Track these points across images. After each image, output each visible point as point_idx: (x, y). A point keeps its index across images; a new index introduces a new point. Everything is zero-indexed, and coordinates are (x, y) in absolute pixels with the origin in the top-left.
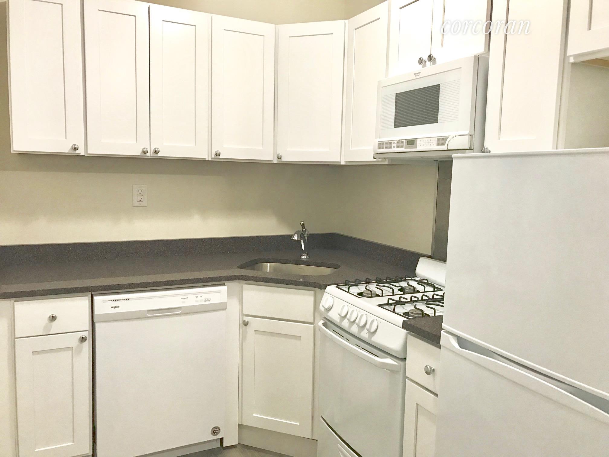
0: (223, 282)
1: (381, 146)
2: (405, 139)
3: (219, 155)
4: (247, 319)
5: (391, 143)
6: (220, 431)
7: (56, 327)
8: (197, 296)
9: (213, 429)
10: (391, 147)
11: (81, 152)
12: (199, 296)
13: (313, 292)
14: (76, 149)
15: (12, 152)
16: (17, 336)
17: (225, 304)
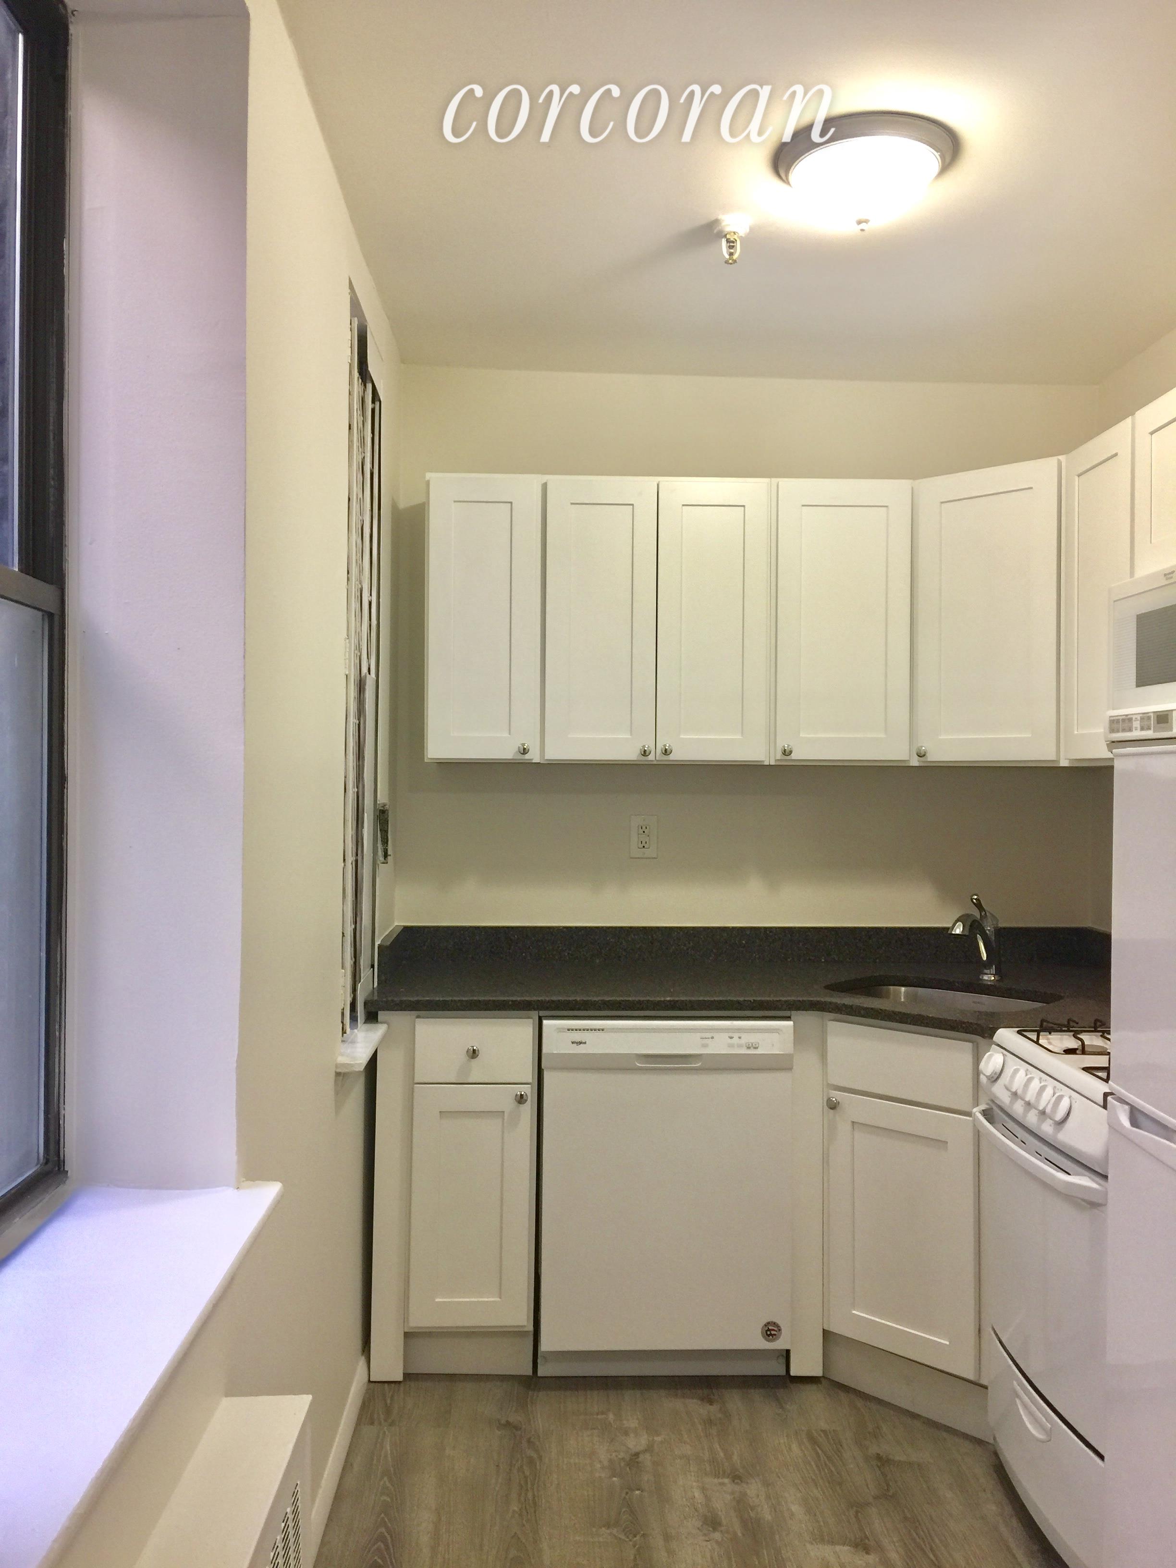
0: (787, 1013)
1: (1115, 726)
2: (1154, 712)
3: (791, 752)
4: (836, 1095)
5: (1130, 720)
6: (781, 1333)
7: (477, 1070)
8: (731, 1035)
9: (765, 1325)
10: (1130, 730)
11: (534, 756)
12: (736, 1036)
13: (969, 1045)
14: (525, 751)
15: (426, 761)
16: (418, 1079)
17: (789, 1057)
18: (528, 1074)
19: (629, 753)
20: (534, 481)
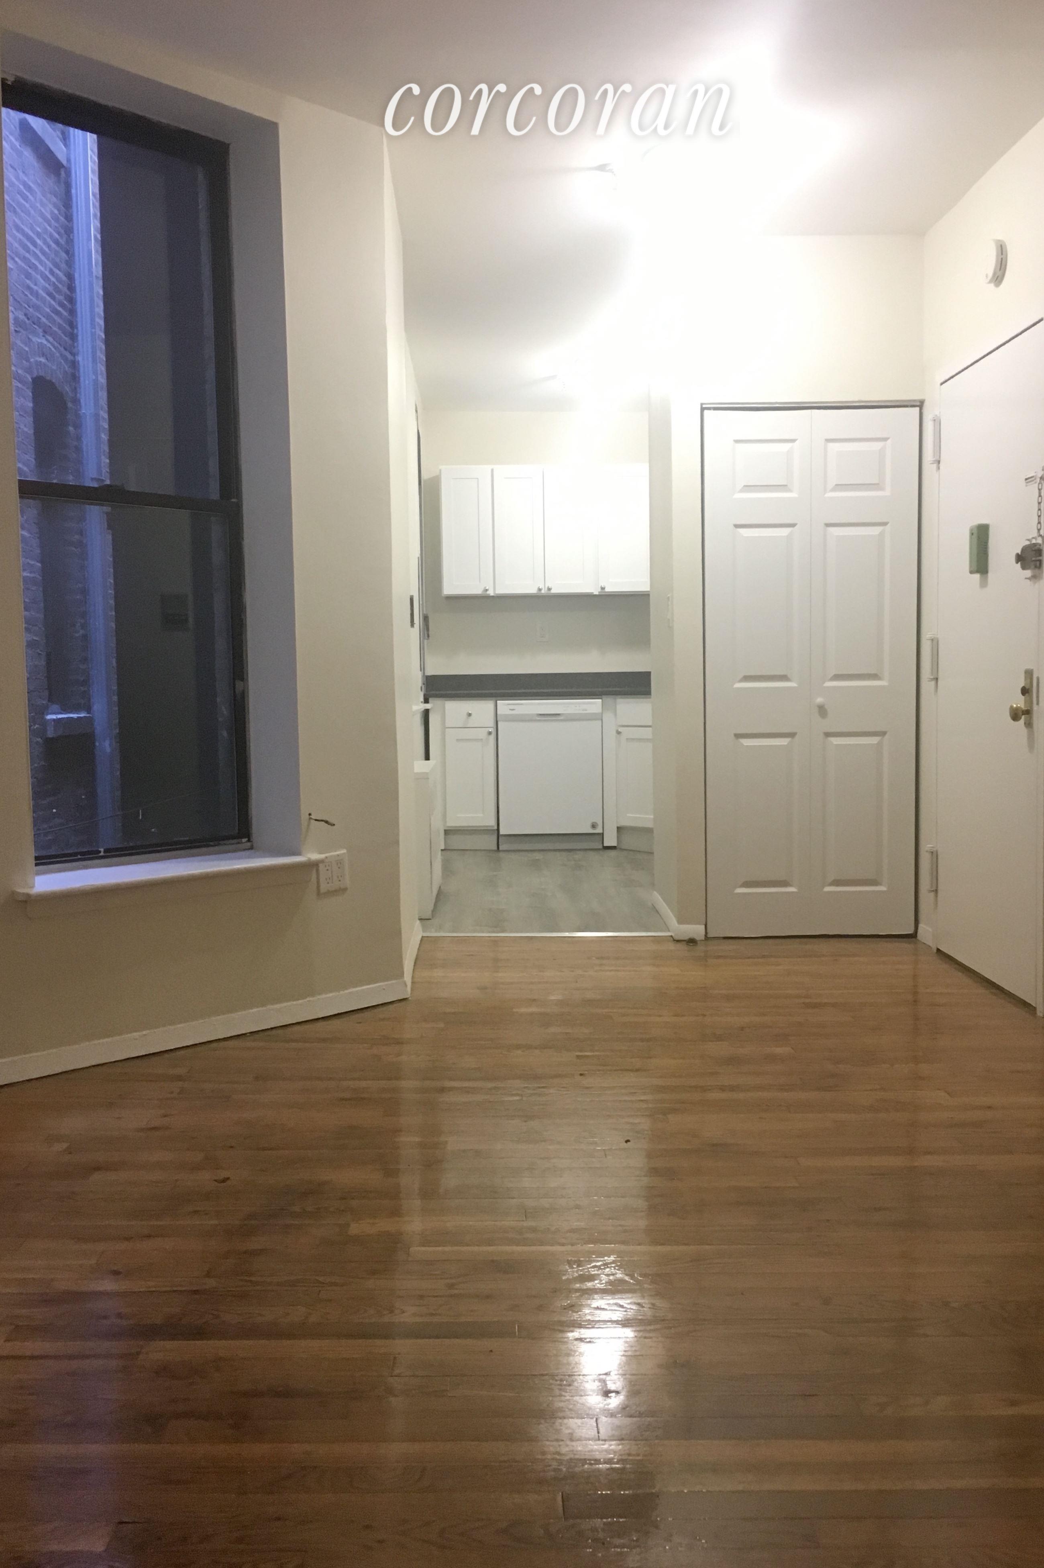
0: (599, 697)
4: (620, 729)
6: (598, 823)
7: (472, 722)
8: (577, 706)
9: (592, 823)
11: (491, 593)
14: (487, 590)
16: (447, 725)
17: (601, 714)
18: (492, 723)
19: (533, 590)
20: (488, 468)
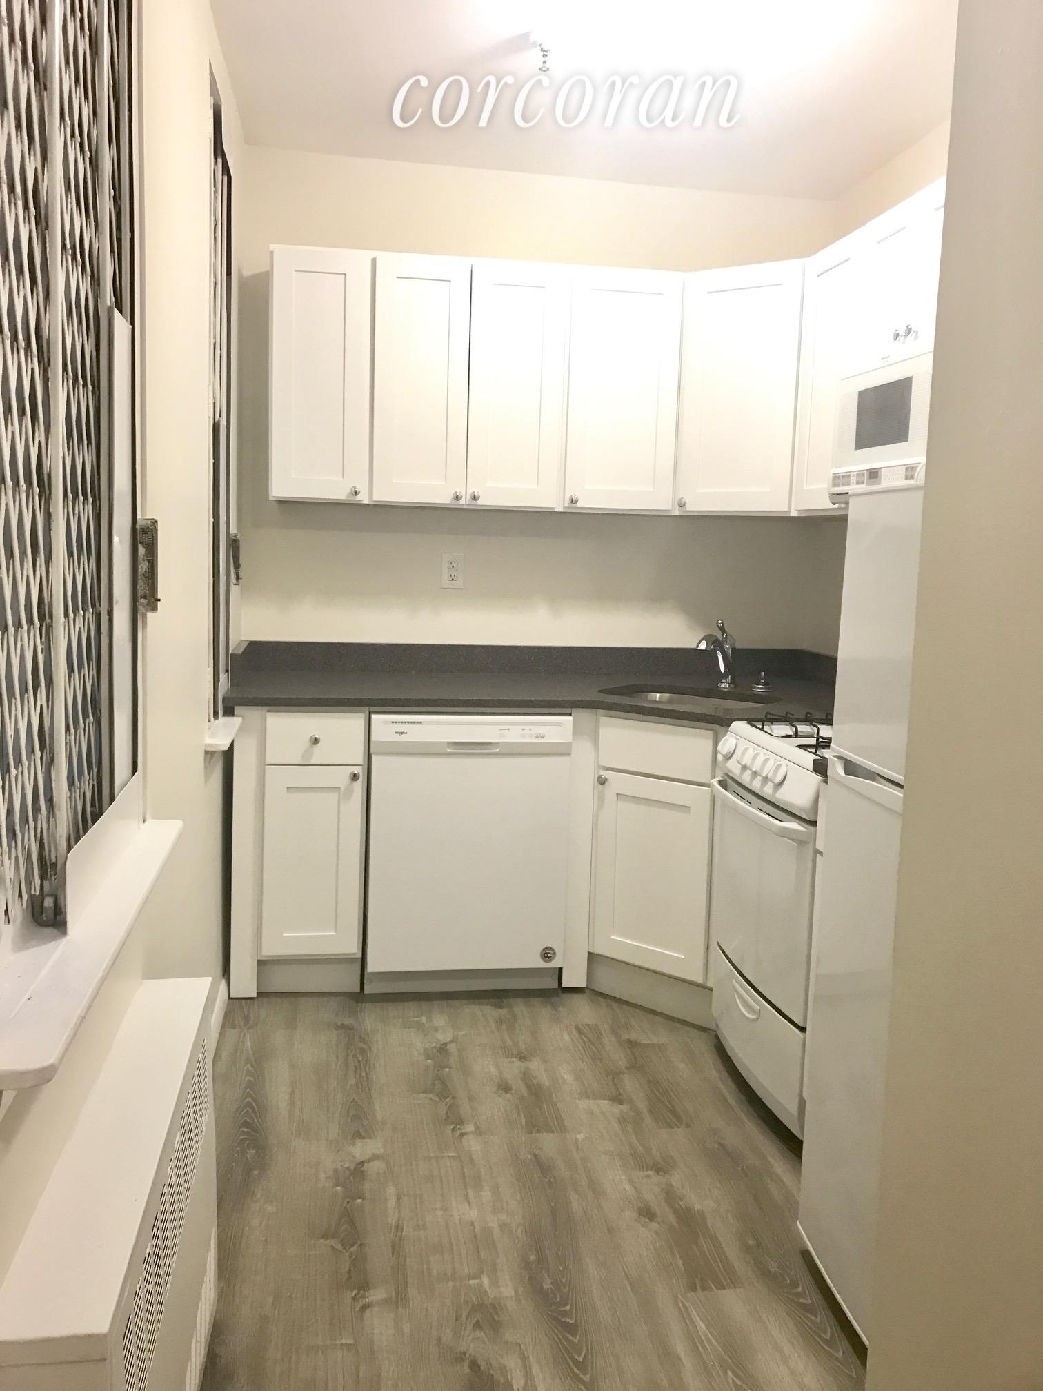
0: (568, 711)
1: (837, 481)
2: (867, 470)
3: (577, 501)
4: (605, 774)
5: (849, 476)
6: (555, 956)
7: (319, 754)
8: (523, 727)
9: (544, 950)
10: (848, 484)
11: (364, 498)
12: (527, 728)
13: (710, 733)
14: (356, 493)
15: (270, 499)
16: (268, 761)
17: (569, 745)
18: (360, 758)
19: (442, 497)
20: (365, 256)
